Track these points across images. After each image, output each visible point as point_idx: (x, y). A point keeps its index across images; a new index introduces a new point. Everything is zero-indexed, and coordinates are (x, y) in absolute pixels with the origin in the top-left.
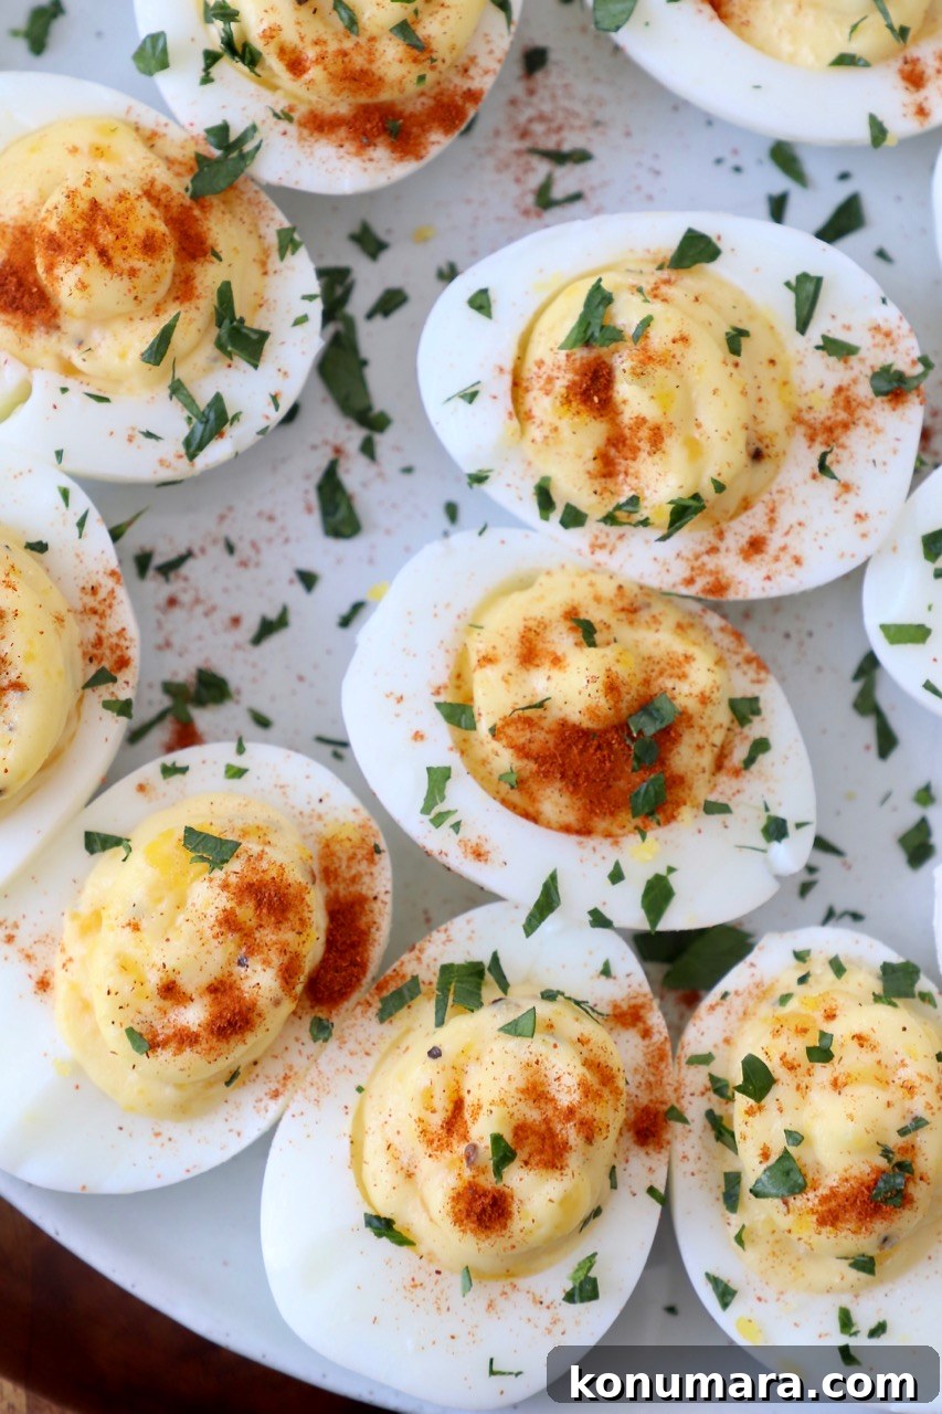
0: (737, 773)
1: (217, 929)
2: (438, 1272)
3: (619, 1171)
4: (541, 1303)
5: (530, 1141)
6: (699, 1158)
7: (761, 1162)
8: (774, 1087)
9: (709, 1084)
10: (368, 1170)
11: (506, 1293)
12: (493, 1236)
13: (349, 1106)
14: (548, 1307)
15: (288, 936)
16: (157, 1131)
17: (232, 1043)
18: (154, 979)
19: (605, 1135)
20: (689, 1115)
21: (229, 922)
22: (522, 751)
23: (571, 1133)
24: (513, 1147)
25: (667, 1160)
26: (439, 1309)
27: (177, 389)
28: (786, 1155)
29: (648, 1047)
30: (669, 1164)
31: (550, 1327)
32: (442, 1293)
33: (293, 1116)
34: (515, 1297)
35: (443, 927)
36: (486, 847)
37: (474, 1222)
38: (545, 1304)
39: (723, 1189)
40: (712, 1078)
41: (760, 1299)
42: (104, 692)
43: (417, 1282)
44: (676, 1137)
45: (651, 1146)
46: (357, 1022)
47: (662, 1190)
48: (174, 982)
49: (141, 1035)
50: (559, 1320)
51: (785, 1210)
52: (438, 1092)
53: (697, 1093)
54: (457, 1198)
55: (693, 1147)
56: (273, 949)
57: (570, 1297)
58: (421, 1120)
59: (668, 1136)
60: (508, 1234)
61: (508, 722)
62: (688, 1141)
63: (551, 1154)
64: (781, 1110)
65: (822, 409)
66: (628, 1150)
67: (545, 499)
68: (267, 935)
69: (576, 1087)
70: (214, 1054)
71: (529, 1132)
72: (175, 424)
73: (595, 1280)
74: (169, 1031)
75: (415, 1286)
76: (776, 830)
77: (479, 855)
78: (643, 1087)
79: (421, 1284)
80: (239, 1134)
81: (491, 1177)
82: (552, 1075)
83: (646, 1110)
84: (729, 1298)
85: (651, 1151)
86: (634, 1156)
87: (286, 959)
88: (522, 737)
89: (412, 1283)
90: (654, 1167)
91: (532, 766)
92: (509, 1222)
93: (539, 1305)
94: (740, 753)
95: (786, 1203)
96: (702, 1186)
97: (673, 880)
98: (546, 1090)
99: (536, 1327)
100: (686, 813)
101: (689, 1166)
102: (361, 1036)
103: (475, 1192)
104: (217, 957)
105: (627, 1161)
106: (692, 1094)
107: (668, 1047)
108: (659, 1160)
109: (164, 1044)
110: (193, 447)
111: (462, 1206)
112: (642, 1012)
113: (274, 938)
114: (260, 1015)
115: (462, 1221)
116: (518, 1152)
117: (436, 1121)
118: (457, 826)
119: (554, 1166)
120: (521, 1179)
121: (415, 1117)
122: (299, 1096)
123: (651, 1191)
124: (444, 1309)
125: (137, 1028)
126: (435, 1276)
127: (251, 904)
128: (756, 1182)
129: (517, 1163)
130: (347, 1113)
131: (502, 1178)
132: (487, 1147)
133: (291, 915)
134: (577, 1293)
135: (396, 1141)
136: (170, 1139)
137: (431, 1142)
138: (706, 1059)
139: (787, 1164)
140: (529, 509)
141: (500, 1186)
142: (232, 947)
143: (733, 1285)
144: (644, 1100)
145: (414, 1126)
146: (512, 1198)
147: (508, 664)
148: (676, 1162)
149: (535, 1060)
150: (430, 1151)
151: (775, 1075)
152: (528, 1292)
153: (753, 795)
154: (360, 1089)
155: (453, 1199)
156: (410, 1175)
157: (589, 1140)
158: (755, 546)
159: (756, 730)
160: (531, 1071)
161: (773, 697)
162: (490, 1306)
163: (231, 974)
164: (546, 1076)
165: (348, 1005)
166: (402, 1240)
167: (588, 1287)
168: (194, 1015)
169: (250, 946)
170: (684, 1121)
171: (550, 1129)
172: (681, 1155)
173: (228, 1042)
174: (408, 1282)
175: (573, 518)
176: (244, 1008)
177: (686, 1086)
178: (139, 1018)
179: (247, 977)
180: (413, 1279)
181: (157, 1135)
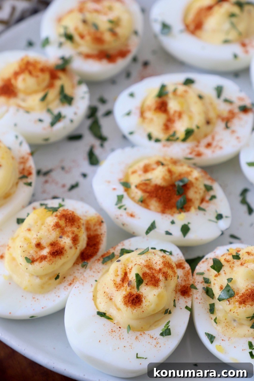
0: (207, 202)
1: (53, 228)
2: (120, 328)
3: (176, 302)
4: (153, 338)
5: (148, 277)
6: (201, 299)
7: (220, 290)
8: (223, 267)
9: (203, 281)
10: (98, 301)
11: (141, 334)
12: (137, 308)
13: (93, 284)
14: (155, 339)
15: (75, 229)
16: (34, 297)
17: (57, 258)
18: (34, 242)
19: (171, 279)
20: (198, 287)
21: (57, 225)
22: (144, 191)
23: (161, 277)
24: (142, 278)
25: (191, 299)
26: (120, 338)
27: (49, 111)
28: (228, 286)
29: (184, 271)
30: (192, 300)
31: (156, 345)
32: (121, 333)
33: (76, 287)
34: (144, 336)
35: (121, 242)
36: (134, 214)
37: (130, 303)
38: (154, 338)
39: (209, 308)
40: (204, 278)
41: (223, 340)
42: (25, 180)
43: (113, 330)
44: (194, 294)
45: (186, 296)
46: (95, 265)
47: (190, 307)
48: (40, 243)
49: (29, 259)
50: (159, 343)
51: (229, 303)
52: (119, 269)
53: (200, 282)
54: (125, 297)
55: (199, 296)
56: (70, 232)
57: (162, 334)
58: (114, 280)
59: (191, 293)
60: (142, 307)
61: (140, 184)
62: (198, 295)
63: (155, 282)
64: (225, 273)
65: (225, 114)
66: (179, 297)
67: (150, 137)
68: (68, 229)
69: (162, 263)
70: (51, 261)
71: (147, 275)
72: (48, 119)
73: (170, 329)
74: (38, 257)
75: (112, 332)
76: (220, 217)
77: (132, 216)
78: (183, 281)
79: (115, 331)
80: (59, 297)
81: (136, 290)
82: (154, 262)
83: (184, 286)
84: (213, 339)
85: (186, 297)
86: (181, 298)
87: (74, 235)
88: (144, 188)
89: (112, 331)
90: (187, 301)
91: (147, 194)
92: (142, 303)
93: (152, 338)
94: (208, 198)
95: (229, 301)
96: (203, 307)
97: (190, 226)
98: (152, 267)
99: (151, 345)
100: (193, 210)
101: (199, 301)
102: (97, 267)
103: (131, 295)
104: (53, 235)
105: (179, 300)
106: (198, 282)
107: (190, 271)
108: (189, 299)
109: (36, 260)
110: (53, 124)
111: (127, 299)
112: (182, 264)
113: (70, 229)
114: (65, 250)
115: (127, 304)
116: (144, 281)
117: (119, 280)
118: (125, 209)
119: (155, 286)
120: (145, 289)
121: (112, 279)
122: (78, 282)
123: (187, 307)
124: (122, 338)
125: (28, 257)
126: (119, 329)
127: (64, 219)
128: (219, 296)
129: (143, 284)
130: (92, 287)
131: (139, 290)
132: (134, 280)
133: (75, 223)
134: (164, 333)
135: (107, 290)
136: (38, 299)
137: (117, 287)
138: (202, 274)
139: (228, 288)
140: (146, 140)
141: (138, 292)
142: (58, 233)
143: (214, 335)
144: (183, 284)
145: (112, 282)
146: (142, 296)
147: (140, 172)
148: (194, 299)
149: (149, 259)
150: (117, 289)
151: (223, 264)
152: (149, 335)
153: (212, 208)
154: (96, 281)
155: (124, 297)
156: (111, 299)
157: (166, 278)
158: (209, 145)
159: (212, 193)
160: (147, 262)
161: (216, 186)
162: (136, 338)
163: (57, 241)
164: (152, 263)
165: (93, 260)
166: (109, 318)
167: (168, 331)
168: (45, 252)
169: (63, 233)
170: (196, 288)
171: (154, 275)
172: (195, 297)
173: (56, 258)
174: (110, 330)
175: (157, 140)
176: (61, 248)
177: (196, 280)
178: (29, 254)
179: (62, 241)
180: (112, 330)
181: (34, 298)
